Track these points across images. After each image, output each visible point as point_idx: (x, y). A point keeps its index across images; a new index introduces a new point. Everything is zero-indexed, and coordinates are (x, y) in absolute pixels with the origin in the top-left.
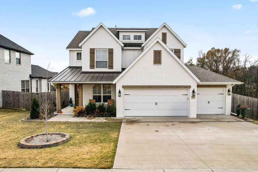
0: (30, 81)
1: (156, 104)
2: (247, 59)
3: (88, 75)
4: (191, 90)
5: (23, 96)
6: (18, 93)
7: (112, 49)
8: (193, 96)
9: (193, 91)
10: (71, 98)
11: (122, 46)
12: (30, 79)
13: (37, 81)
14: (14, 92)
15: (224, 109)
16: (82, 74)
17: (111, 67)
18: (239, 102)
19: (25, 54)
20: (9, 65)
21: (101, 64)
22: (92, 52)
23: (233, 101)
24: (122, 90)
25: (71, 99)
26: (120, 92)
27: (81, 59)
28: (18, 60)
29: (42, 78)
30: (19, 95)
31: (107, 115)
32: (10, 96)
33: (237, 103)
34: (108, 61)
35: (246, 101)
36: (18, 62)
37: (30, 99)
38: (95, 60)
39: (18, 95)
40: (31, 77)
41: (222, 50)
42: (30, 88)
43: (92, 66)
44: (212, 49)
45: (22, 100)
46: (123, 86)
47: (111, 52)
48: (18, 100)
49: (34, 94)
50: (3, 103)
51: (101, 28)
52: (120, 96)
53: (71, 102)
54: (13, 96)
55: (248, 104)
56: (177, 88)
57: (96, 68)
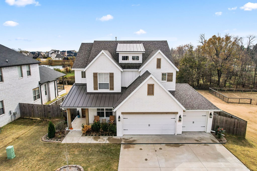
0: (40, 87)
1: (149, 125)
2: (251, 42)
3: (92, 95)
4: (178, 116)
5: (37, 108)
6: (33, 105)
7: (113, 74)
8: (180, 120)
9: (180, 117)
10: (78, 110)
11: (121, 71)
12: (40, 85)
13: (45, 85)
14: (29, 104)
15: (205, 128)
16: (88, 95)
17: (112, 88)
18: (219, 121)
19: (34, 65)
20: (22, 79)
21: (103, 86)
22: (95, 75)
23: (214, 121)
24: (121, 116)
25: (78, 112)
26: (119, 117)
27: (85, 77)
28: (29, 72)
29: (49, 82)
30: (34, 107)
31: (110, 134)
32: (26, 108)
33: (217, 122)
34: (109, 83)
35: (224, 121)
36: (29, 74)
37: (43, 110)
38: (98, 83)
39: (32, 107)
40: (40, 84)
41: (223, 38)
42: (40, 94)
43: (96, 88)
44: (213, 36)
45: (37, 111)
46: (122, 112)
47: (111, 76)
48: (33, 111)
49: (46, 106)
50: (21, 113)
51: (102, 55)
52: (119, 121)
53: (78, 114)
54: (28, 108)
55: (226, 123)
56: (167, 114)
57: (99, 89)
